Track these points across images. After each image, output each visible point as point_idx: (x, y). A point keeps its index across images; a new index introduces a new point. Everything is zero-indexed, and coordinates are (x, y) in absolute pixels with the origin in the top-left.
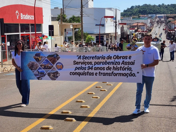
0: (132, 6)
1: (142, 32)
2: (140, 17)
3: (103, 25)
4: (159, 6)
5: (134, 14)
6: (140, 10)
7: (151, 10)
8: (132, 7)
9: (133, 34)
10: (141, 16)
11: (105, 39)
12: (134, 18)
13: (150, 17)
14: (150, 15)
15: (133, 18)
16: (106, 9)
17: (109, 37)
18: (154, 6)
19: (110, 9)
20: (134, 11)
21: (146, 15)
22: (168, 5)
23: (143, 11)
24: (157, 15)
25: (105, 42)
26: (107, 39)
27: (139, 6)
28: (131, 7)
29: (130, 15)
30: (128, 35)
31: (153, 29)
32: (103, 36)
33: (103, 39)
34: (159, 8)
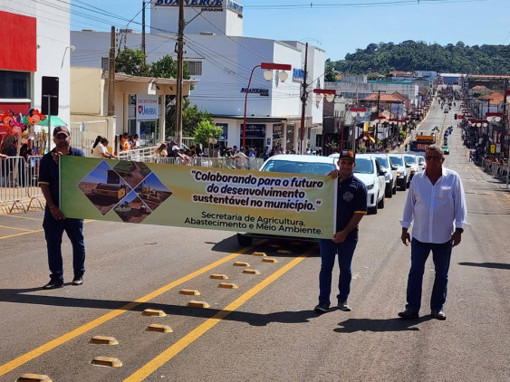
0: (371, 45)
1: (390, 120)
2: (392, 75)
3: (265, 93)
4: (450, 47)
5: (376, 68)
6: (393, 58)
7: (425, 58)
8: (372, 47)
9: (362, 126)
10: (395, 73)
11: (269, 134)
12: (374, 79)
13: (420, 79)
14: (420, 74)
15: (369, 79)
16: (275, 44)
17: (282, 131)
18: (435, 47)
19: (292, 44)
20: (375, 59)
21: (408, 73)
22: (476, 47)
23: (402, 59)
24: (442, 75)
25: (269, 143)
26: (276, 136)
27: (391, 46)
28: (368, 48)
29: (365, 70)
30: (347, 129)
31: (427, 114)
32: (264, 126)
33: (264, 136)
34: (448, 53)
